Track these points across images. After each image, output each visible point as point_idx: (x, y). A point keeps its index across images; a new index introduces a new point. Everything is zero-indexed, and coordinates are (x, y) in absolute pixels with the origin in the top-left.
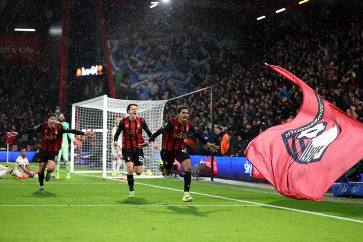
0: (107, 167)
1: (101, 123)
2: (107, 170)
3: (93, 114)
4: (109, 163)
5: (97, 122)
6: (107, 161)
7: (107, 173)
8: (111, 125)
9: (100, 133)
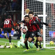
0: (46, 40)
1: (42, 11)
2: (46, 42)
3: (36, 4)
4: (47, 38)
5: (39, 10)
6: (46, 37)
7: (46, 45)
8: (48, 12)
9: (41, 17)
